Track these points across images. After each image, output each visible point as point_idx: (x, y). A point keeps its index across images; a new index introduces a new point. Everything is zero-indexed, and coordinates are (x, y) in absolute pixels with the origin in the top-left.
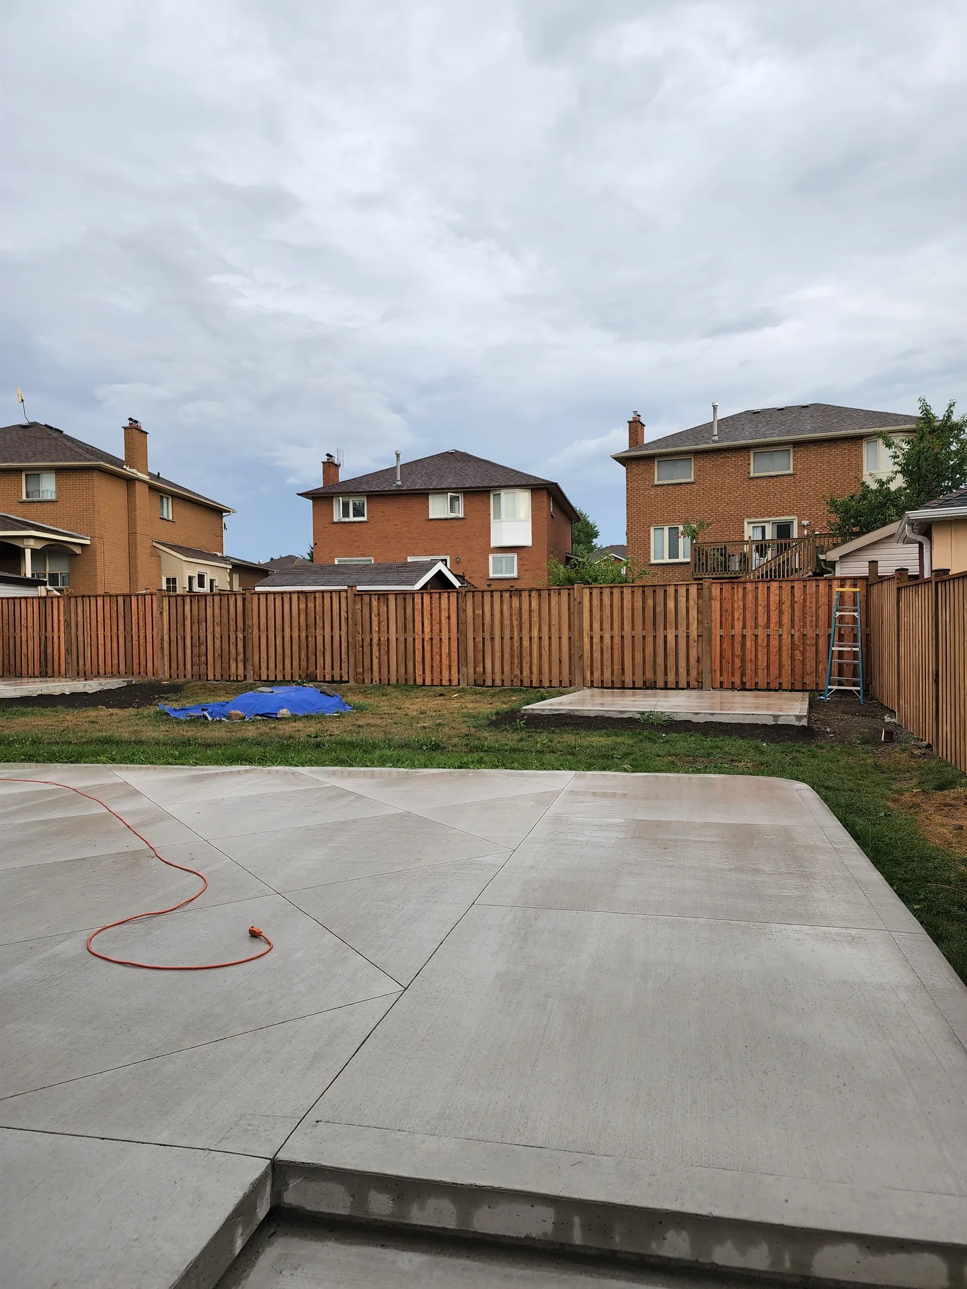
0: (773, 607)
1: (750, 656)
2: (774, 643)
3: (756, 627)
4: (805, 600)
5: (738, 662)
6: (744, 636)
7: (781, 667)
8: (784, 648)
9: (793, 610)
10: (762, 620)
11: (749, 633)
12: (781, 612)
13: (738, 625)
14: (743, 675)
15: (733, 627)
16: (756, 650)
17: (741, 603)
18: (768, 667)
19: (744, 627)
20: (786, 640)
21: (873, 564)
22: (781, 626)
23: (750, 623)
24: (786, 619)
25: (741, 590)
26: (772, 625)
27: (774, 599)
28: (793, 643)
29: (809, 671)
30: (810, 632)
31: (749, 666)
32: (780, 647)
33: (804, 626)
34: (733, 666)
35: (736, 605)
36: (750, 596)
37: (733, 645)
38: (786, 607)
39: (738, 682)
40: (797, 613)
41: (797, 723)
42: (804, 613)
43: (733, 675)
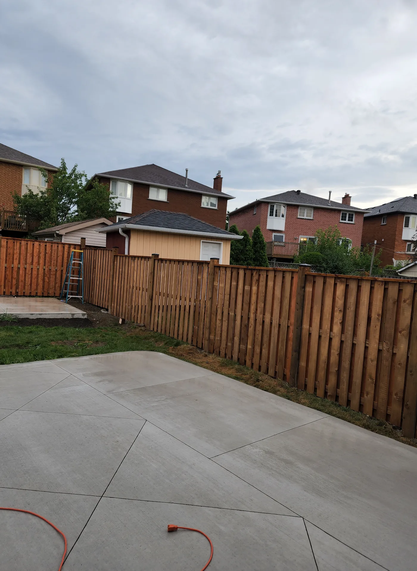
0: (35, 254)
1: (21, 278)
2: (35, 272)
3: (26, 264)
4: (51, 253)
5: (14, 281)
6: (19, 268)
7: (37, 285)
8: (40, 276)
9: (45, 257)
10: (29, 260)
11: (21, 267)
12: (39, 257)
13: (16, 262)
14: (17, 288)
15: (13, 263)
16: (25, 276)
17: (18, 251)
18: (31, 284)
19: (19, 263)
20: (41, 271)
21: (83, 239)
22: (39, 264)
23: (22, 261)
24: (42, 261)
25: (18, 244)
26: (34, 264)
27: (36, 250)
28: (44, 273)
29: (51, 287)
30: (53, 269)
31: (21, 284)
32: (38, 274)
33: (50, 265)
34: (12, 284)
35: (15, 252)
36: (23, 248)
37: (12, 272)
38: (42, 255)
39: (14, 291)
40: (47, 259)
41: (82, 317)
42: (51, 259)
43: (11, 288)
